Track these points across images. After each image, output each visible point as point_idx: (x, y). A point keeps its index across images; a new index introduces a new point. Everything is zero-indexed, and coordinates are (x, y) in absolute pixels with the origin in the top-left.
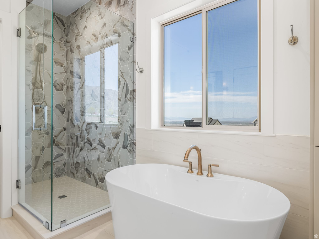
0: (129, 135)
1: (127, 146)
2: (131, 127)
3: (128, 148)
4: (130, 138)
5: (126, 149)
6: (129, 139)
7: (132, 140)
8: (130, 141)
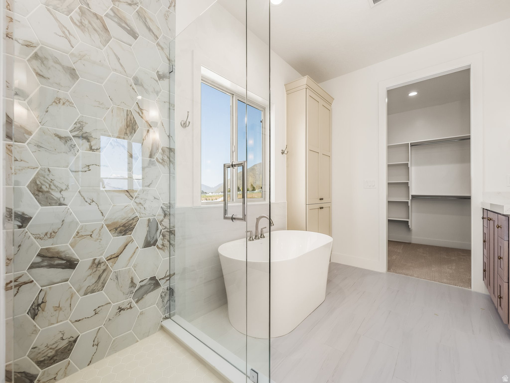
0: (162, 221)
1: (156, 241)
2: (164, 206)
3: (159, 243)
4: (163, 226)
5: (153, 247)
6: (160, 227)
7: (168, 227)
8: (163, 231)
